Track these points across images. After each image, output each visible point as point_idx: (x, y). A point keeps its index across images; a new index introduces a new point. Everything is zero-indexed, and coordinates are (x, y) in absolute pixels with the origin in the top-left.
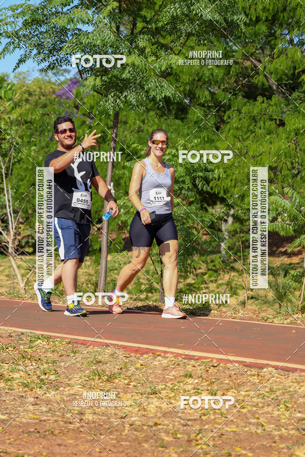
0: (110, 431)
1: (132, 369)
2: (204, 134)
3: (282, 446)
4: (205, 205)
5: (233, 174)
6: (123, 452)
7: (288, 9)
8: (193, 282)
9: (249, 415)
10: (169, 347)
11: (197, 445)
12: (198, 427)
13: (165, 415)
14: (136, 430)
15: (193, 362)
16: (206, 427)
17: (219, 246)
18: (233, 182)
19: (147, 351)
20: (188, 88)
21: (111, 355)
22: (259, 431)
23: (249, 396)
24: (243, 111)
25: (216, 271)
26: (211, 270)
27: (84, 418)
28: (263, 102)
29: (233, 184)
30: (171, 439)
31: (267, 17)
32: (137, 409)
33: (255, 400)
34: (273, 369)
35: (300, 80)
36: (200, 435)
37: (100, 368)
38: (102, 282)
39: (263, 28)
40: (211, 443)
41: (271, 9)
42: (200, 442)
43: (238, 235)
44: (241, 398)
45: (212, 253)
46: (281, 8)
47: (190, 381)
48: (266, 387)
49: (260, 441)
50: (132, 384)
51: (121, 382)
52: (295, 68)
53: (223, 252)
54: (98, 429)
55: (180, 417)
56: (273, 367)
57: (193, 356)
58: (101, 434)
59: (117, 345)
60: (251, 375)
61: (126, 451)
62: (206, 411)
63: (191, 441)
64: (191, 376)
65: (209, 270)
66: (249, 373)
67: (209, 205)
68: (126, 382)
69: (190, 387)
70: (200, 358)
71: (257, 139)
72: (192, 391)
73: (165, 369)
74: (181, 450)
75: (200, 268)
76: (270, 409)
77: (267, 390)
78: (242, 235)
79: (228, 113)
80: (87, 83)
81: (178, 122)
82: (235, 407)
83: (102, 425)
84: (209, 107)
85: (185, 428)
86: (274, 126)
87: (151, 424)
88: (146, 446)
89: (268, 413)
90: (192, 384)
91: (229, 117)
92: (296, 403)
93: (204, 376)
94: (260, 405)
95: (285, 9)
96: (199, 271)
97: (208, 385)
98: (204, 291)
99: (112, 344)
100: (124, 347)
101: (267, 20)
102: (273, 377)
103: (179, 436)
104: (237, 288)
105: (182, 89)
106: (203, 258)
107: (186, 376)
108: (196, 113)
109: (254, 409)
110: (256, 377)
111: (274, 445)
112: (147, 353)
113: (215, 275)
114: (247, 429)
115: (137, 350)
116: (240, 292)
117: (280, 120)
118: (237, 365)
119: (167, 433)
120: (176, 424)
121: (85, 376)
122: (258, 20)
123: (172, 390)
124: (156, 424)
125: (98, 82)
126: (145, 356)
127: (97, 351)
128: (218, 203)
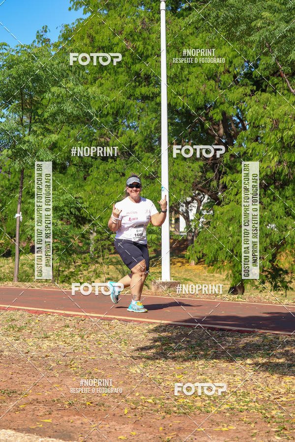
0: (19, 361)
1: (33, 323)
2: (77, 182)
3: (122, 367)
4: (79, 225)
5: (96, 205)
6: (26, 374)
7: (125, 107)
8: (74, 270)
9: (103, 349)
10: (55, 309)
11: (71, 368)
12: (72, 357)
13: (52, 350)
14: (34, 360)
15: (70, 318)
16: (77, 357)
17: (88, 248)
18: (95, 210)
19: (42, 312)
20: (66, 155)
21: (21, 315)
22: (108, 358)
23: (103, 337)
24: (100, 168)
25: (87, 264)
26: (84, 263)
27: (3, 354)
28: (112, 163)
29: (95, 211)
30: (56, 365)
31: (113, 112)
32: (35, 348)
33: (106, 339)
34: (117, 321)
35: (135, 149)
36: (73, 362)
37: (14, 323)
38: (16, 272)
39: (110, 119)
40: (80, 366)
41: (115, 107)
42: (73, 366)
43: (99, 242)
44: (99, 338)
45: (84, 253)
46: (121, 107)
47: (68, 329)
48: (113, 331)
49: (109, 364)
50: (33, 332)
51: (26, 331)
52: (131, 142)
53: (91, 252)
54: (11, 360)
55: (61, 352)
56: (117, 319)
57: (70, 314)
58: (13, 363)
59: (24, 309)
60: (104, 325)
61: (28, 373)
62: (77, 348)
63: (68, 365)
64: (68, 327)
65: (83, 263)
66: (103, 323)
67: (81, 224)
68: (29, 331)
69: (68, 333)
70: (74, 315)
71: (108, 184)
72: (69, 335)
73: (53, 322)
74: (61, 371)
75: (77, 262)
76: (116, 344)
77: (114, 333)
78: (102, 242)
79: (90, 169)
80: (3, 153)
81: (61, 175)
82: (95, 344)
83: (14, 358)
84: (80, 166)
85: (64, 358)
86: (119, 176)
87: (44, 356)
88: (40, 369)
89: (114, 347)
90: (69, 331)
91: (92, 171)
92: (131, 340)
93: (76, 326)
94: (110, 343)
95: (123, 107)
96: (77, 264)
97: (79, 331)
98: (80, 276)
99: (21, 309)
100: (29, 311)
101: (113, 114)
102: (118, 325)
103: (60, 363)
104: (100, 273)
105: (63, 155)
106: (79, 256)
107: (65, 326)
108: (72, 170)
109: (106, 345)
110: (107, 326)
111: (117, 366)
112: (42, 313)
113: (87, 266)
114: (102, 357)
115: (36, 312)
116: (102, 276)
117: (122, 173)
118: (96, 319)
119: (53, 361)
120: (59, 355)
121: (4, 329)
122: (108, 114)
123: (57, 335)
124: (47, 356)
125: (10, 152)
126: (41, 315)
127: (12, 313)
128: (87, 223)
